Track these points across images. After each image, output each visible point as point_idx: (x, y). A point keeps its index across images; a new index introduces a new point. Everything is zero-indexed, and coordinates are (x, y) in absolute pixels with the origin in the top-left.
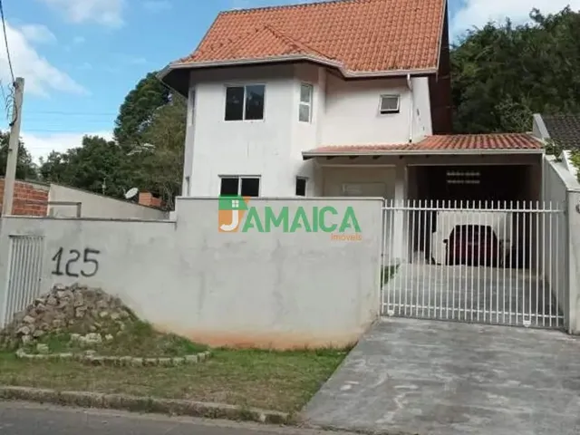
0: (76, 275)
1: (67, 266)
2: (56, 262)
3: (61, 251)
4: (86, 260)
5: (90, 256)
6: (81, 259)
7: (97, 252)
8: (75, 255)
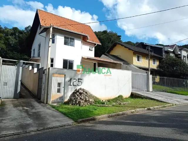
0: (76, 86)
1: (73, 83)
2: (70, 82)
3: (71, 79)
4: (78, 82)
5: (79, 80)
6: (77, 81)
7: (82, 79)
8: (75, 80)
